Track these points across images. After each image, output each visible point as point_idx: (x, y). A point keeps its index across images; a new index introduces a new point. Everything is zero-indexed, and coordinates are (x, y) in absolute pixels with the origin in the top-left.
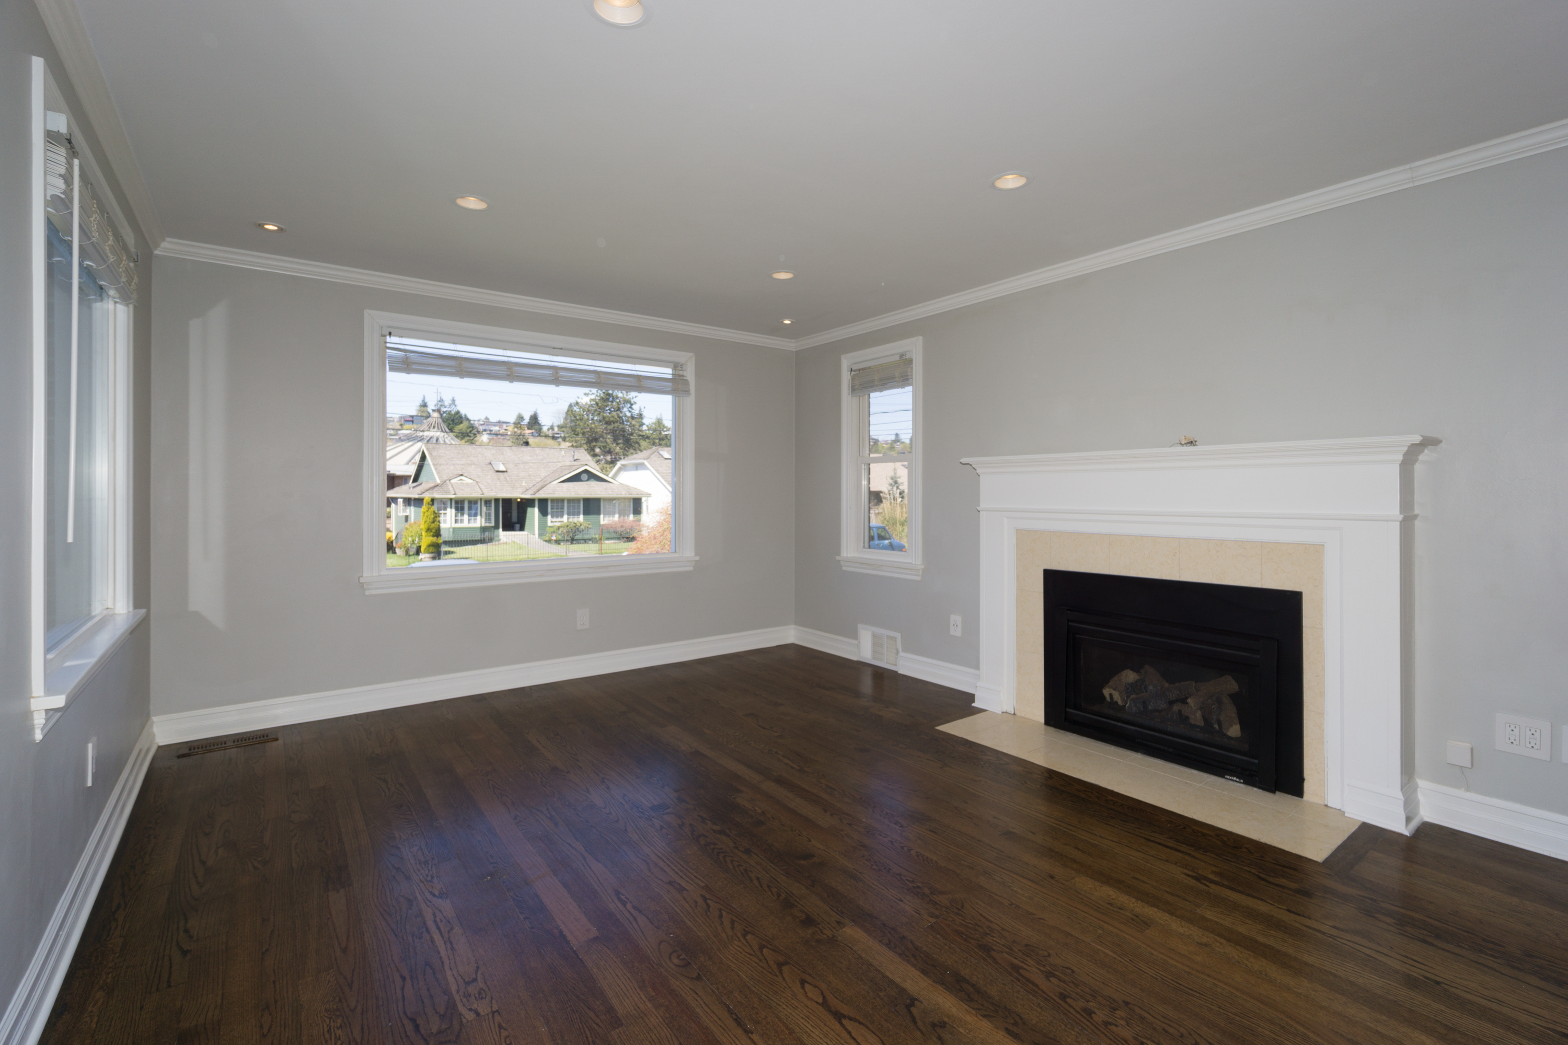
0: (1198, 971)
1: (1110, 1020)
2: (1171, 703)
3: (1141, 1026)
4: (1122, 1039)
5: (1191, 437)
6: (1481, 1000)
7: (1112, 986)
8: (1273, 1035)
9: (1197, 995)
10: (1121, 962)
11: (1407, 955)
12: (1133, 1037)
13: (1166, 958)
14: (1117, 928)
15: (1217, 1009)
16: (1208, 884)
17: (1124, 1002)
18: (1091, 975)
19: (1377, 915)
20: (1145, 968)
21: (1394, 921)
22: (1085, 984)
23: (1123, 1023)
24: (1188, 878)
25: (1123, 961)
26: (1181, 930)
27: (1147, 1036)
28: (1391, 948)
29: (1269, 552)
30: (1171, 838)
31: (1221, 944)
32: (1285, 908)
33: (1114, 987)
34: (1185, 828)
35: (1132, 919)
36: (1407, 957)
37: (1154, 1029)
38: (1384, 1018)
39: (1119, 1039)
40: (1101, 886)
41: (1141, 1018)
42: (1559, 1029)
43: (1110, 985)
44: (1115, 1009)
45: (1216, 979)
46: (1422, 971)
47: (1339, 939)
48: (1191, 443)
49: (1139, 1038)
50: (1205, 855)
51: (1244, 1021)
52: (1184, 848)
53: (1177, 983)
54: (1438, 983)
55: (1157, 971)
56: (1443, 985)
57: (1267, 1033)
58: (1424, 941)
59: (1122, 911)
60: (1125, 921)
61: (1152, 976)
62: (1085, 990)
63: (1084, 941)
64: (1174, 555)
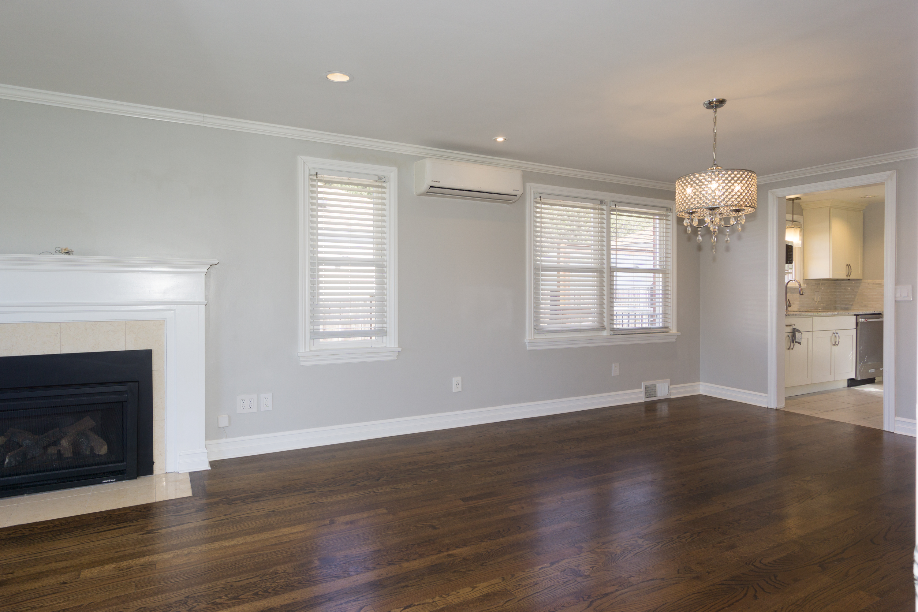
0: (199, 564)
1: (189, 608)
2: (45, 448)
3: (205, 598)
4: (203, 609)
5: (70, 248)
6: (288, 508)
7: (172, 597)
8: (251, 562)
9: (210, 571)
10: (162, 586)
11: (256, 509)
12: (207, 604)
13: (180, 570)
14: (140, 576)
15: (223, 570)
16: (156, 532)
17: (186, 597)
18: (156, 601)
19: (233, 502)
20: (176, 580)
21: (240, 501)
22: (158, 606)
23: (197, 604)
24: (144, 535)
25: (163, 585)
26: (171, 556)
27: (211, 599)
28: (250, 510)
29: (131, 327)
30: (110, 525)
31: (194, 549)
32: (200, 520)
33: (173, 597)
34: (111, 516)
35: (142, 568)
36: (257, 509)
37: (211, 595)
38: (273, 531)
39: (203, 610)
40: (103, 567)
41: (201, 596)
42: (310, 503)
43: (170, 597)
44: (186, 603)
45: (209, 561)
46: (266, 511)
47: (232, 518)
48: (68, 253)
49: (210, 602)
50: (137, 522)
51: (236, 566)
52: (122, 525)
53: (195, 574)
54: (273, 511)
55: (183, 577)
56: (275, 511)
57: (248, 563)
58: (256, 501)
59: (132, 569)
60: (139, 571)
61: (183, 580)
62: (162, 608)
63: (131, 593)
64: (56, 336)
